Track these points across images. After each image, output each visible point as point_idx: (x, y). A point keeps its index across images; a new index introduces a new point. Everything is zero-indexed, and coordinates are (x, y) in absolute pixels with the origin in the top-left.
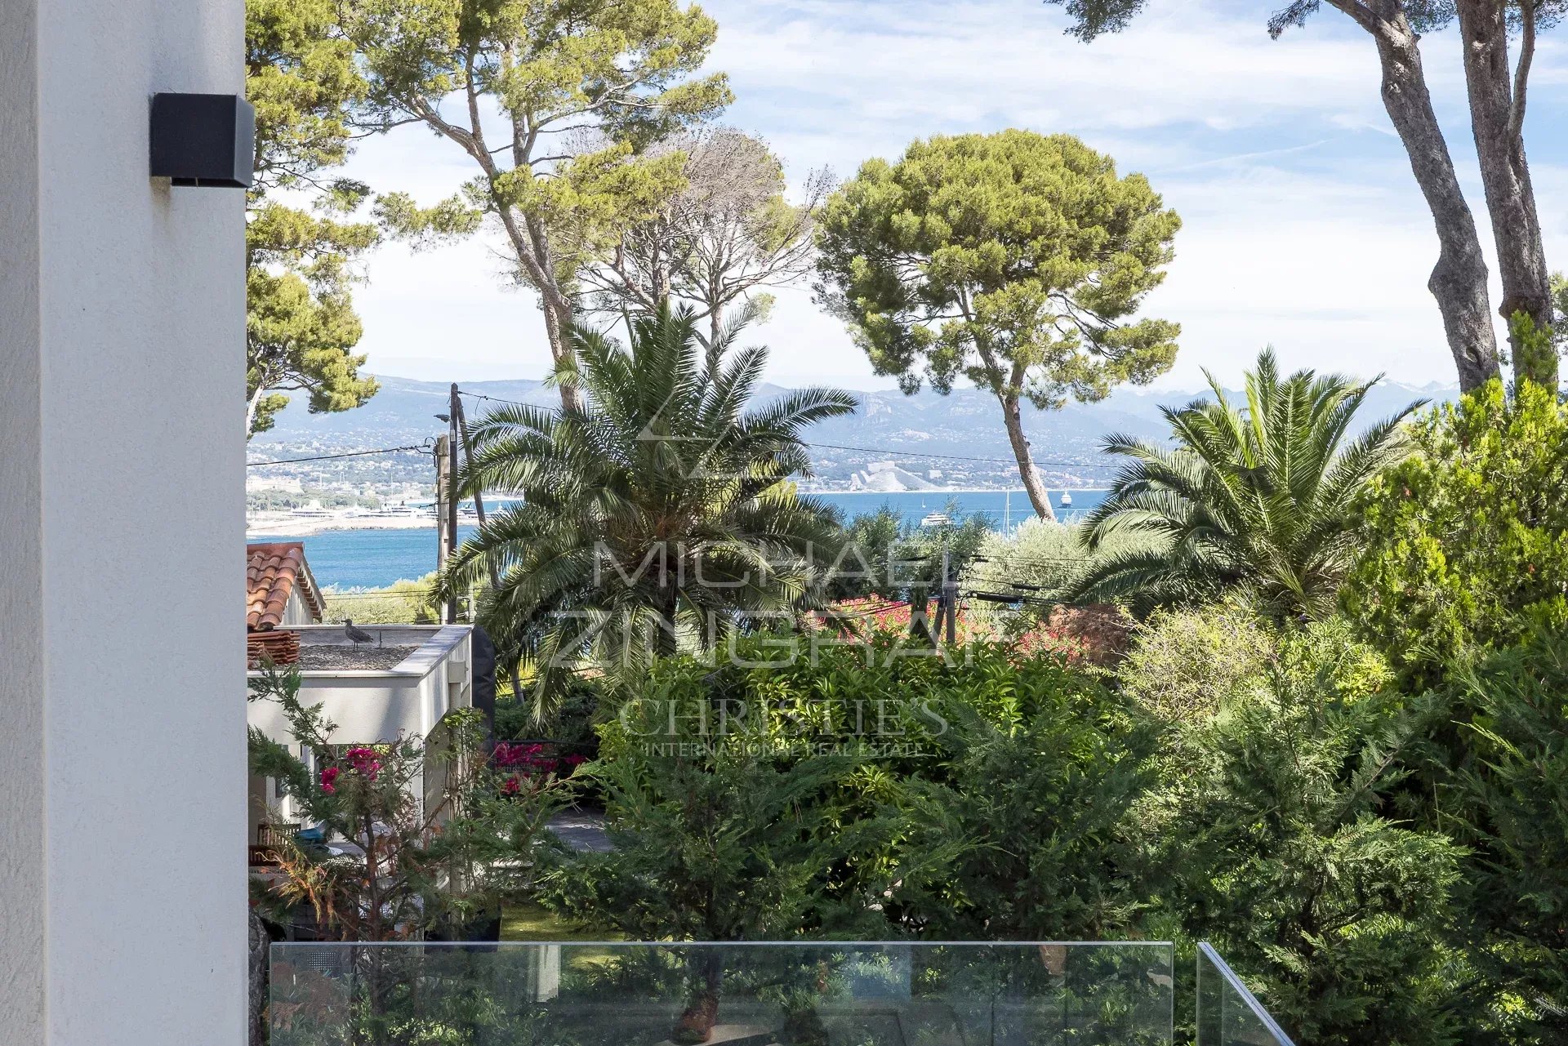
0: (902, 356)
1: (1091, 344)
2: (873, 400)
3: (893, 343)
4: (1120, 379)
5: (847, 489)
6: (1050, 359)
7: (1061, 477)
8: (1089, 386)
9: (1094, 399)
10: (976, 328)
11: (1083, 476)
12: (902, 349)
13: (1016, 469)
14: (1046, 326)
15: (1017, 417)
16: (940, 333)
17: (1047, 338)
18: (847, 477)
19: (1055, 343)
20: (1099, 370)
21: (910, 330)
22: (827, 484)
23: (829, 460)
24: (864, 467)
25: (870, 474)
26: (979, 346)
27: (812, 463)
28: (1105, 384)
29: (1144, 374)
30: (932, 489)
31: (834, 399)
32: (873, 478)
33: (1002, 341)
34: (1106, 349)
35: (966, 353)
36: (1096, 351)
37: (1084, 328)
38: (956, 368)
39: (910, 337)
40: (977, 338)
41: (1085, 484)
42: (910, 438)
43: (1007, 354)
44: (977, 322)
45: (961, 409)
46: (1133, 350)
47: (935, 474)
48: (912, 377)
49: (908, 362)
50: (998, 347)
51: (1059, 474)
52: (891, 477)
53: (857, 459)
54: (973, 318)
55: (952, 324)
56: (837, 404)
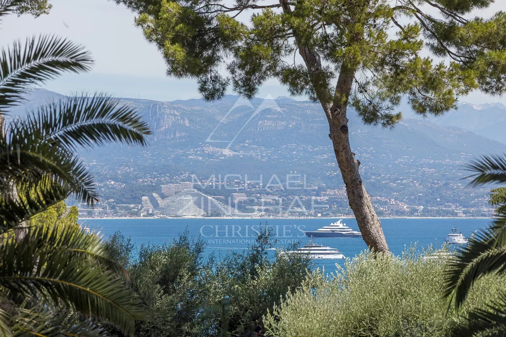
0: (205, 54)
1: (435, 42)
2: (168, 111)
3: (194, 38)
4: (470, 86)
5: (137, 214)
6: (383, 63)
7: (386, 203)
8: (431, 95)
9: (436, 110)
10: (296, 21)
11: (411, 202)
12: (205, 46)
13: (342, 192)
14: (380, 21)
15: (345, 129)
16: (250, 25)
17: (381, 35)
18: (137, 200)
19: (391, 43)
20: (443, 74)
21: (215, 23)
22: (113, 208)
23: (116, 179)
24: (156, 188)
25: (163, 197)
26: (298, 42)
27: (96, 184)
28: (450, 92)
29: (499, 79)
30: (238, 215)
31: (123, 119)
32: (167, 201)
33: (326, 38)
34: (453, 49)
35: (283, 52)
36: (440, 51)
37: (427, 22)
38: (269, 68)
39: (216, 30)
40: (295, 34)
41: (413, 212)
42: (210, 156)
43: (331, 55)
44: (297, 15)
45: (269, 123)
46: (486, 51)
47: (239, 198)
48: (216, 79)
49: (212, 61)
50: (321, 46)
51: (383, 199)
52: (190, 200)
53: (148, 180)
54: (292, 8)
55: (267, 15)
56: (126, 126)
